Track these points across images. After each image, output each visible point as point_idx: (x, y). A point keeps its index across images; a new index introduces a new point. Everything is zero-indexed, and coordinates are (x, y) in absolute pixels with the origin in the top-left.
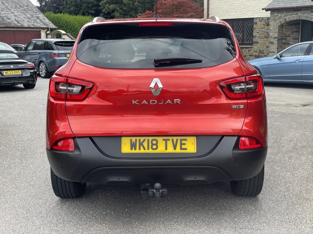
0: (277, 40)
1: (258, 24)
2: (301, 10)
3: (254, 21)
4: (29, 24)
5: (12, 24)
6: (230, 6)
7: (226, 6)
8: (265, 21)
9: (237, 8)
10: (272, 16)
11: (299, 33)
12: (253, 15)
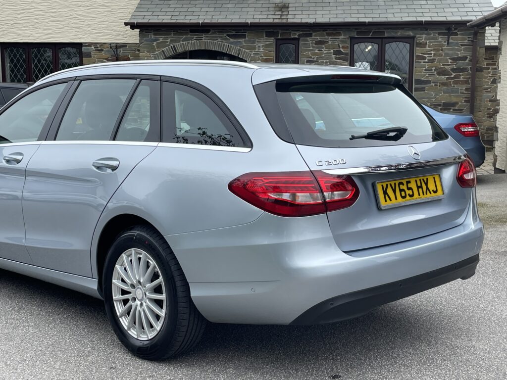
1: (94, 57)
2: (207, 31)
6: (19, 14)
7: (8, 12)
8: (111, 52)
9: (37, 19)
12: (80, 36)
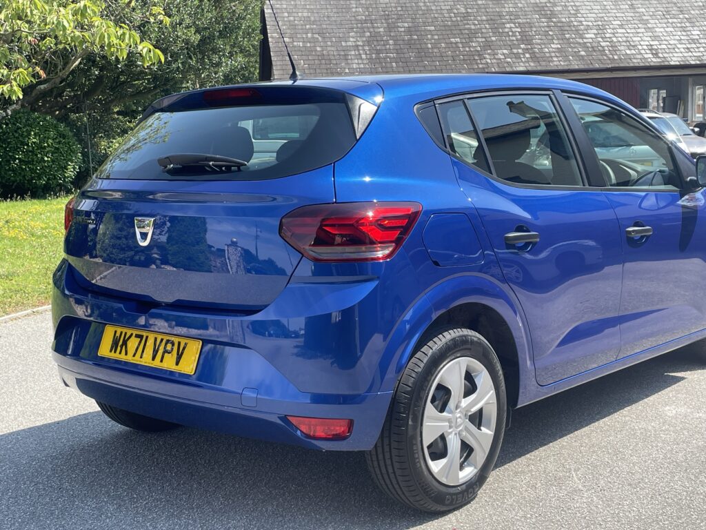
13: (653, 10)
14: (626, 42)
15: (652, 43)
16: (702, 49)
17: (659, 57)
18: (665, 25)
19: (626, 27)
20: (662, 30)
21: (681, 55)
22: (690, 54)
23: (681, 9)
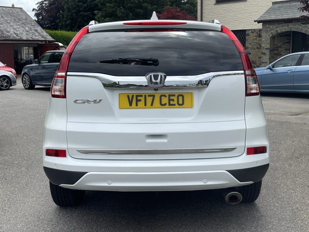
0: (269, 51)
1: (250, 36)
2: (291, 22)
3: (247, 32)
4: (27, 37)
5: (11, 37)
8: (257, 33)
10: (263, 28)
11: (290, 44)
13: (10, 19)
14: (5, 30)
15: (15, 31)
16: (31, 35)
17: (19, 37)
18: (16, 25)
19: (3, 24)
20: (16, 26)
21: (25, 36)
22: (28, 36)
23: (19, 19)
